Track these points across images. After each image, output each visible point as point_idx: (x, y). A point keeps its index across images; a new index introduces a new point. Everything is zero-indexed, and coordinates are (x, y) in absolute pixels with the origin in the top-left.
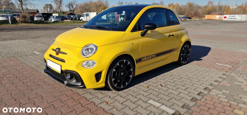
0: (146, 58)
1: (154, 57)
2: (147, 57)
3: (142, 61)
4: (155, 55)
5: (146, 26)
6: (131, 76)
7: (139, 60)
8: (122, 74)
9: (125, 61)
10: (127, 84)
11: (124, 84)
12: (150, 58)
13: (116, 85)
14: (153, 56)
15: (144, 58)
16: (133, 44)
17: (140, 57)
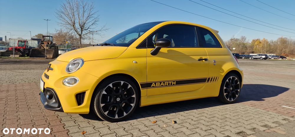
0: (159, 83)
1: (174, 84)
2: (161, 83)
3: (153, 86)
4: (174, 82)
5: (160, 42)
6: (133, 105)
7: (147, 85)
8: (118, 100)
9: (122, 83)
10: (125, 114)
11: (120, 114)
12: (166, 85)
13: (106, 113)
14: (171, 83)
15: (155, 83)
16: (136, 63)
17: (149, 81)
